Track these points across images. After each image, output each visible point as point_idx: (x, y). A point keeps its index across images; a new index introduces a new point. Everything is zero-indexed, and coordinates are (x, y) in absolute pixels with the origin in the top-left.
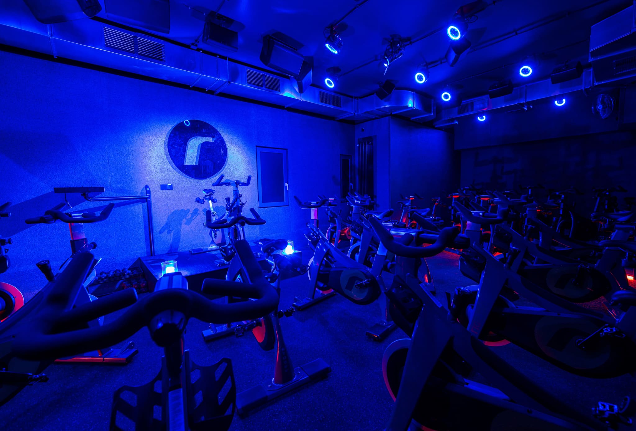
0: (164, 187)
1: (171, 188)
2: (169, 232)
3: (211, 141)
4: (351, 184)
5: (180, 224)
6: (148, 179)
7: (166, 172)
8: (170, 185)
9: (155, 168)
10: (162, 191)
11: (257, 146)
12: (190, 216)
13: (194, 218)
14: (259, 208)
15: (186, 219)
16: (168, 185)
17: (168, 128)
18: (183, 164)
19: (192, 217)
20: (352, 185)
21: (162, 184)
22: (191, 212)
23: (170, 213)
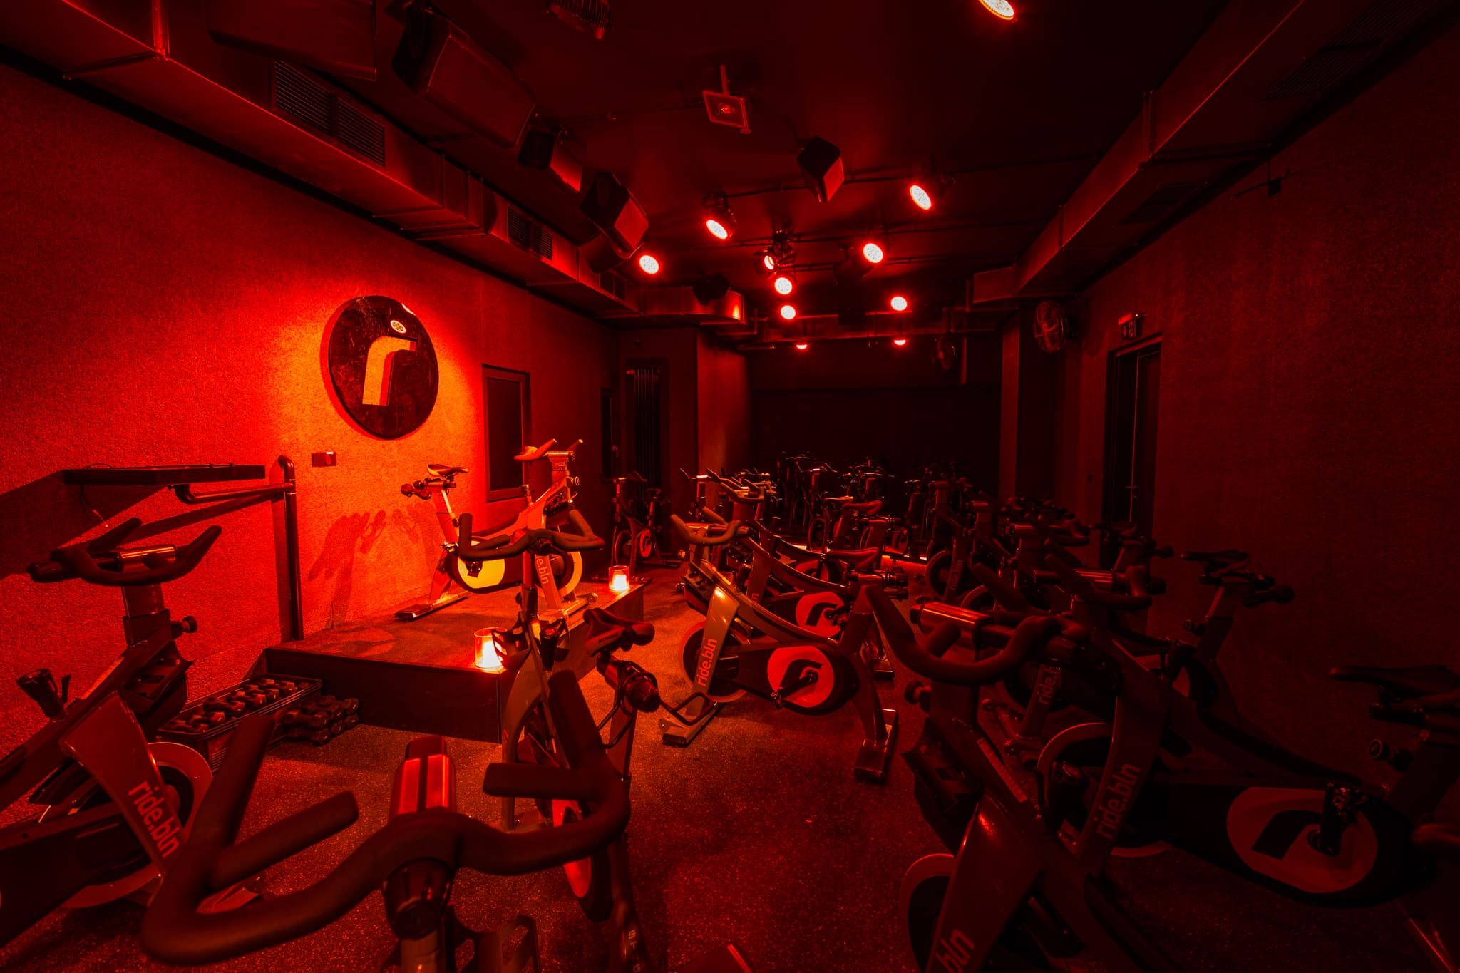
0: (320, 460)
1: (333, 461)
2: (329, 575)
3: (408, 349)
4: (614, 448)
5: (352, 553)
6: (285, 438)
7: (323, 421)
8: (332, 453)
9: (301, 412)
10: (315, 470)
11: (484, 366)
12: (370, 530)
13: (377, 535)
14: (488, 502)
15: (362, 537)
16: (328, 453)
17: (328, 312)
18: (362, 402)
19: (375, 531)
20: (615, 450)
21: (315, 452)
22: (372, 520)
23: (330, 526)
